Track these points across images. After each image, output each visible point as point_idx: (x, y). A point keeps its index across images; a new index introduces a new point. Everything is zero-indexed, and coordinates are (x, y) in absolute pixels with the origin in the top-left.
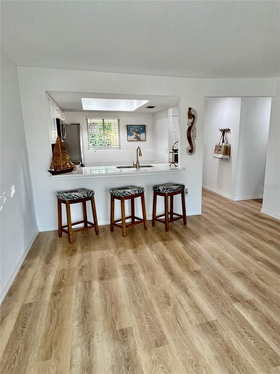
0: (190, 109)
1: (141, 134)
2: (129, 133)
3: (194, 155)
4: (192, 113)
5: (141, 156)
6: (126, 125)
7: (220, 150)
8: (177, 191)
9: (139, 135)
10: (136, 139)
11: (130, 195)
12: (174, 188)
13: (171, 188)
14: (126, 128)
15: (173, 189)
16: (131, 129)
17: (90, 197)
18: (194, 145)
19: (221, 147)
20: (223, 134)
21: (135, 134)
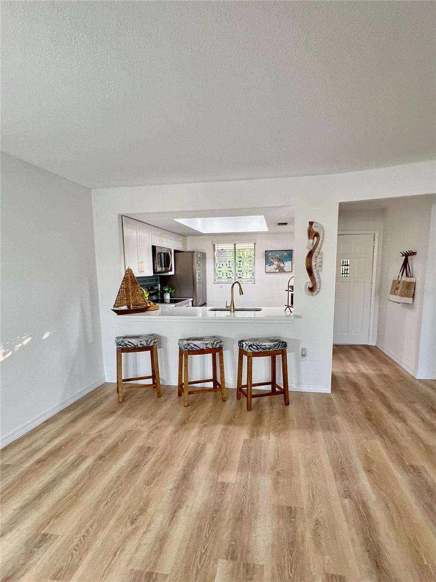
0: (311, 223)
1: (285, 263)
2: (268, 262)
4: (315, 229)
5: (243, 294)
8: (271, 350)
9: (282, 265)
10: (277, 271)
11: (198, 349)
12: (265, 346)
13: (258, 345)
15: (262, 347)
17: (151, 346)
18: (317, 280)
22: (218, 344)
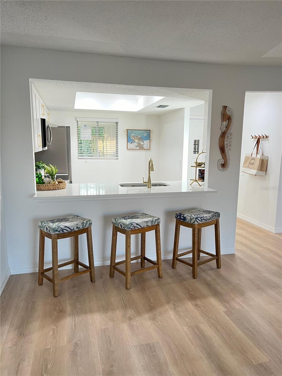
0: (225, 107)
1: (144, 142)
2: (129, 140)
3: (227, 171)
4: (228, 113)
5: (153, 171)
6: (125, 129)
7: (253, 164)
8: (210, 221)
9: (142, 143)
10: (138, 148)
13: (202, 217)
14: (126, 133)
15: (205, 218)
16: (133, 135)
18: (228, 158)
19: (253, 159)
20: (258, 142)
21: (136, 141)
22: (157, 221)
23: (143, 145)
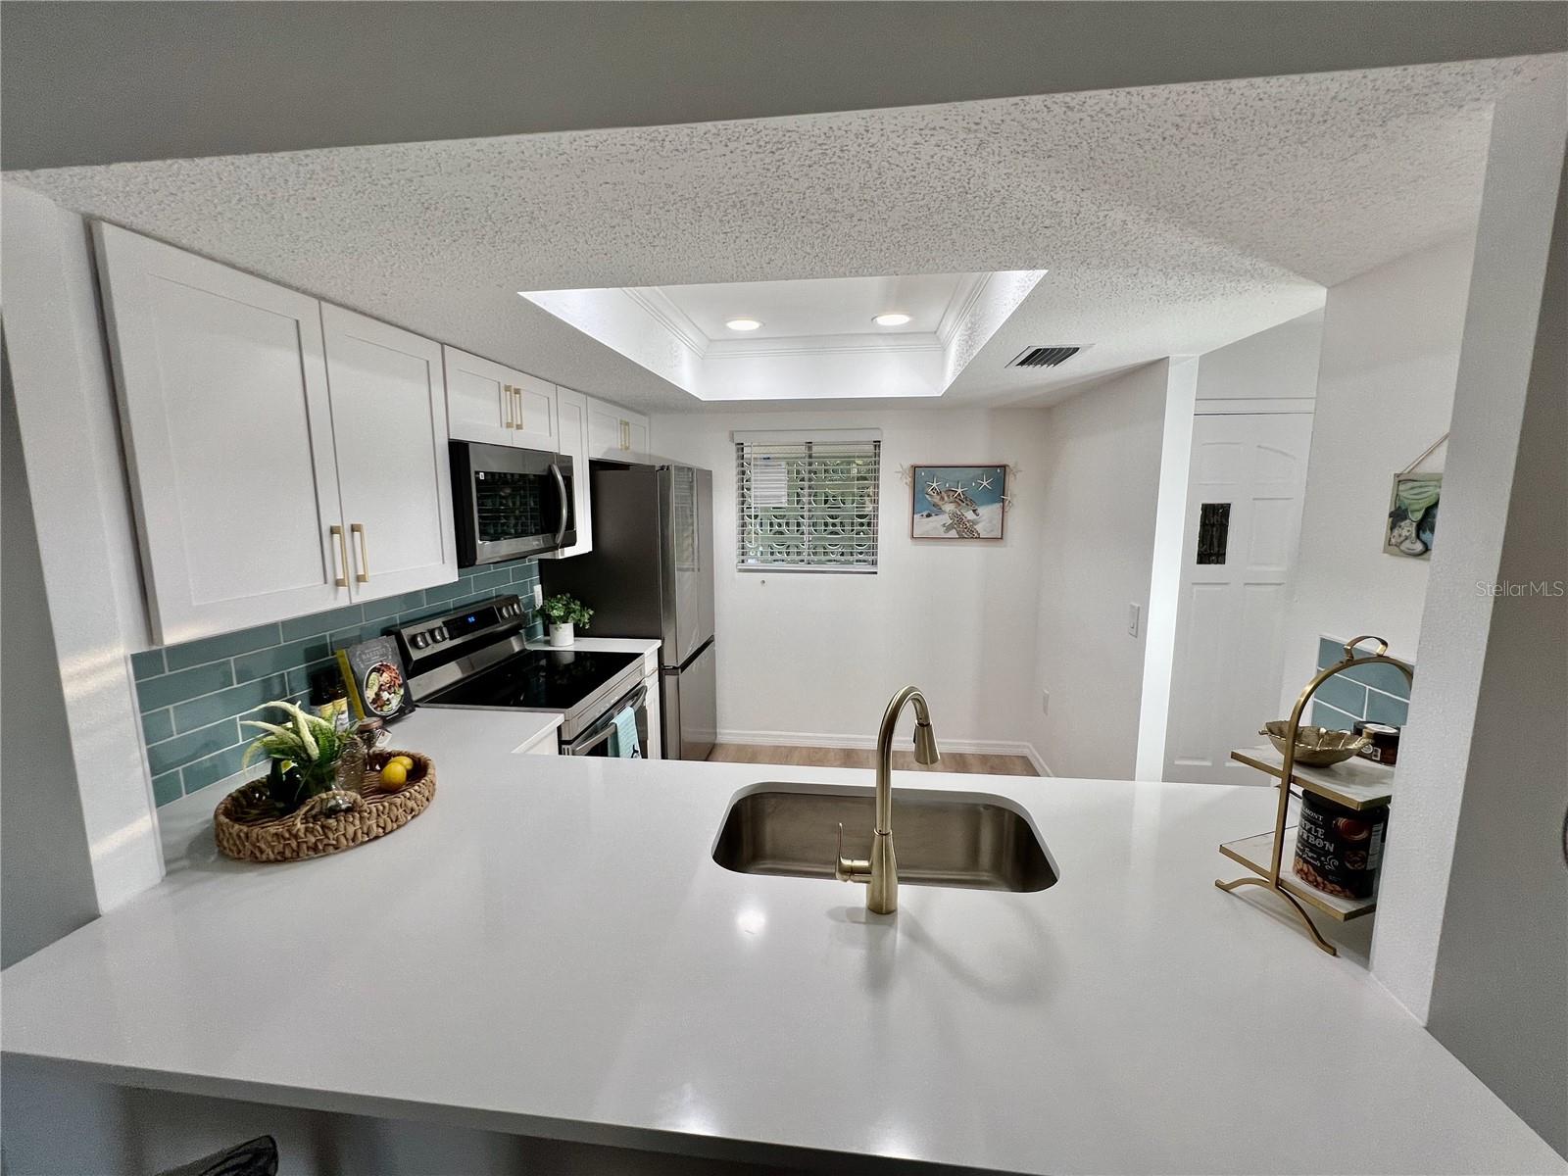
1: (981, 510)
2: (921, 502)
6: (907, 464)
9: (970, 515)
10: (953, 533)
14: (909, 480)
16: (934, 485)
21: (949, 507)
23: (975, 523)
